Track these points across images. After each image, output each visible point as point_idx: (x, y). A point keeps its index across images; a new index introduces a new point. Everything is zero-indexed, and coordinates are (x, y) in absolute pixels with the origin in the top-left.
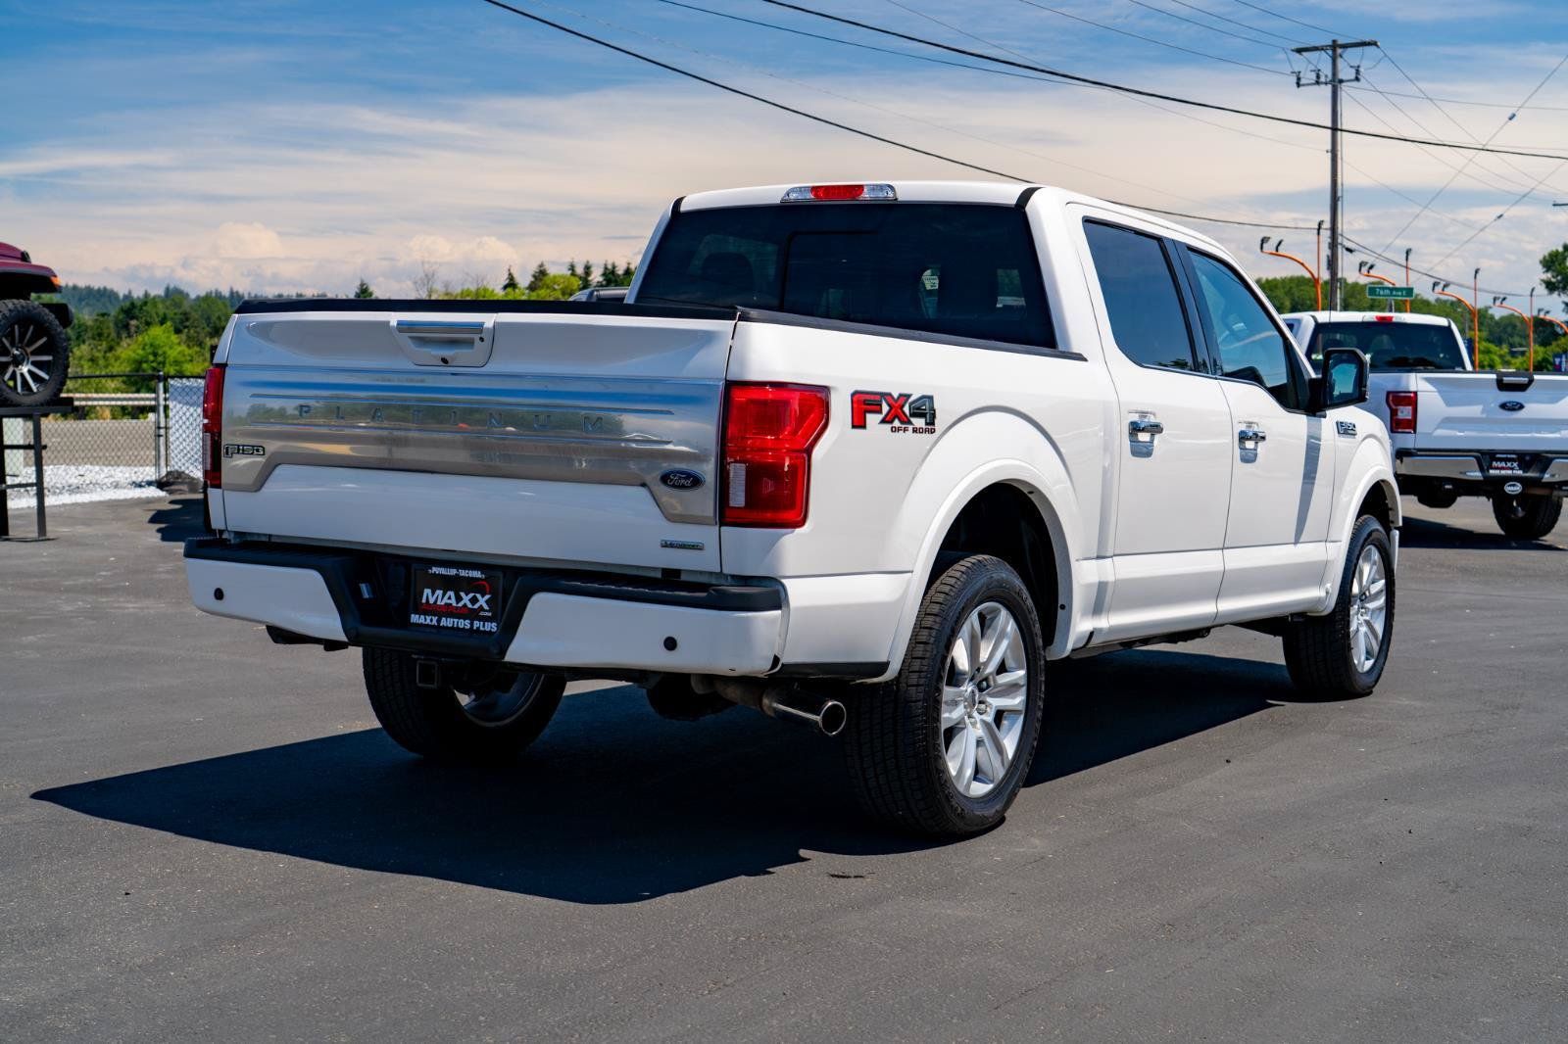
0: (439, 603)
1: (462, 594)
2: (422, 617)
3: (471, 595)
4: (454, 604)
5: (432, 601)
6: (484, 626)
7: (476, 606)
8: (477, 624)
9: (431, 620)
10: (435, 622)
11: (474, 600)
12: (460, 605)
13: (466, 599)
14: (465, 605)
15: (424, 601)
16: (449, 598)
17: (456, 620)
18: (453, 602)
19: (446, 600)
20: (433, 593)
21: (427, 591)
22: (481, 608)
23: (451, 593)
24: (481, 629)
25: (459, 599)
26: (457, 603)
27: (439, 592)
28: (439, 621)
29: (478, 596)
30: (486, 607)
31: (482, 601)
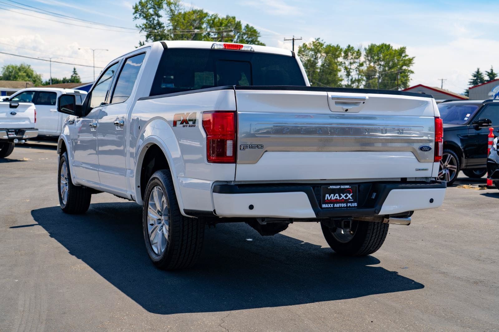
0: (332, 199)
1: (342, 195)
2: (327, 205)
3: (345, 194)
4: (339, 199)
5: (329, 198)
6: (352, 205)
7: (347, 198)
8: (349, 205)
9: (331, 206)
10: (332, 206)
11: (346, 196)
12: (341, 198)
13: (343, 196)
14: (343, 198)
15: (326, 199)
16: (337, 197)
17: (340, 204)
18: (338, 198)
19: (335, 198)
20: (330, 196)
21: (327, 195)
22: (349, 199)
23: (337, 195)
24: (351, 206)
25: (340, 196)
26: (340, 198)
27: (332, 195)
28: (334, 205)
29: (348, 194)
30: (351, 198)
31: (349, 196)
